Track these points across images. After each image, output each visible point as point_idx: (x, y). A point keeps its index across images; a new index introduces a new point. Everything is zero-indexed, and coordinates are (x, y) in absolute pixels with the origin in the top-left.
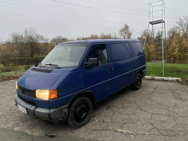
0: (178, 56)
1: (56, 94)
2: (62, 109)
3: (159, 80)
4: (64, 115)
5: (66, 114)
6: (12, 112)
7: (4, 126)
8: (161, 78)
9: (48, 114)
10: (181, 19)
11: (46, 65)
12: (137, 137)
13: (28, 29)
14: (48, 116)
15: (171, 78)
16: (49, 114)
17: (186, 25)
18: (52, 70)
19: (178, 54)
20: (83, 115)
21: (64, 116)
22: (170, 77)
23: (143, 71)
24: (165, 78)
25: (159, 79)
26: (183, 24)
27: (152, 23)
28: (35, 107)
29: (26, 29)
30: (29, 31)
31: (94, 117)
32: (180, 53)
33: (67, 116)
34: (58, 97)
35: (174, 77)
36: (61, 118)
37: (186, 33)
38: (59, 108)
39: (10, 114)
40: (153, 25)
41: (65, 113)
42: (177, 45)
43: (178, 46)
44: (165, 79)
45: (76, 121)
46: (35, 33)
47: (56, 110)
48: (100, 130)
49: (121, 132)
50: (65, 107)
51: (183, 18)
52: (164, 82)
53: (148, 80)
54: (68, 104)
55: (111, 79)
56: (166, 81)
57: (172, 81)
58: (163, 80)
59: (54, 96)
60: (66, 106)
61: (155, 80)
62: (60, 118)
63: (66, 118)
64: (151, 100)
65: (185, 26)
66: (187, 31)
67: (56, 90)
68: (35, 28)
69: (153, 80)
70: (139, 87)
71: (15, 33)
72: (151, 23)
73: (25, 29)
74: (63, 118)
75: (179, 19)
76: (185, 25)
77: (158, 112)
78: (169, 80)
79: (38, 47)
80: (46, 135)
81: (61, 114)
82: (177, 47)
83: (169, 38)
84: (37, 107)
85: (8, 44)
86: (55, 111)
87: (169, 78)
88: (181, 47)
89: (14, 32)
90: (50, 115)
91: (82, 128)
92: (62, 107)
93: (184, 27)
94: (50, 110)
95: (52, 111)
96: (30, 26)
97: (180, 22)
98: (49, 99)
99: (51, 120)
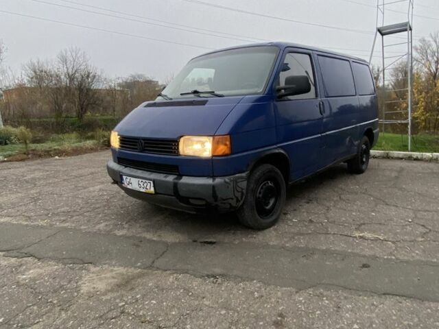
0: (423, 120)
1: (229, 146)
2: (238, 181)
3: (402, 159)
4: (240, 193)
5: (243, 193)
6: (92, 207)
7: (89, 228)
8: (405, 155)
9: (211, 187)
10: (424, 40)
11: (181, 94)
12: (399, 245)
13: (69, 53)
14: (211, 192)
15: (429, 155)
16: (214, 187)
17: (436, 54)
18: (207, 101)
19: (423, 115)
20: (269, 203)
21: (239, 195)
22: (426, 152)
23: (374, 132)
24: (416, 154)
25: (401, 156)
26: (429, 51)
27: (383, 32)
28: (175, 176)
29: (64, 52)
30: (72, 59)
31: (285, 214)
32: (428, 115)
33: (244, 197)
34: (232, 153)
35: (435, 152)
36: (235, 200)
37: (435, 74)
38: (232, 177)
39: (89, 209)
40: (384, 36)
41: (242, 189)
42: (420, 96)
43: (424, 98)
44: (415, 157)
45: (259, 215)
46: (84, 64)
47: (227, 180)
48: (310, 234)
49: (361, 237)
50: (241, 178)
51: (428, 39)
52: (415, 162)
53: (376, 157)
54: (246, 173)
55: (319, 135)
56: (417, 159)
57: (431, 160)
58: (410, 158)
59: (223, 149)
60: (244, 175)
61: (392, 158)
62: (232, 199)
63: (242, 202)
64: (401, 189)
65: (432, 57)
66: (437, 69)
67: (228, 137)
68: (84, 53)
69: (387, 157)
70: (364, 167)
71: (36, 64)
72: (379, 30)
73: (61, 52)
74: (238, 201)
75: (420, 40)
76: (434, 53)
77: (427, 208)
78: (424, 157)
79: (96, 96)
80: (195, 241)
81: (235, 191)
82: (422, 99)
83: (395, 84)
84: (180, 176)
85: (20, 89)
86: (225, 182)
87: (424, 153)
88: (430, 100)
89: (35, 61)
90: (216, 189)
91: (267, 230)
92: (237, 175)
93: (430, 58)
94: (214, 180)
95: (218, 180)
96: (74, 47)
97: (421, 47)
98: (213, 156)
99: (216, 200)
